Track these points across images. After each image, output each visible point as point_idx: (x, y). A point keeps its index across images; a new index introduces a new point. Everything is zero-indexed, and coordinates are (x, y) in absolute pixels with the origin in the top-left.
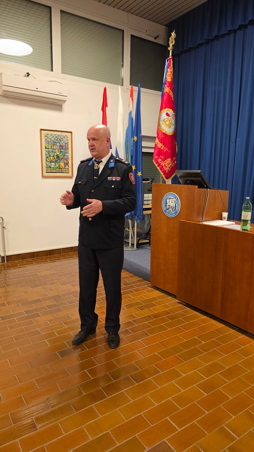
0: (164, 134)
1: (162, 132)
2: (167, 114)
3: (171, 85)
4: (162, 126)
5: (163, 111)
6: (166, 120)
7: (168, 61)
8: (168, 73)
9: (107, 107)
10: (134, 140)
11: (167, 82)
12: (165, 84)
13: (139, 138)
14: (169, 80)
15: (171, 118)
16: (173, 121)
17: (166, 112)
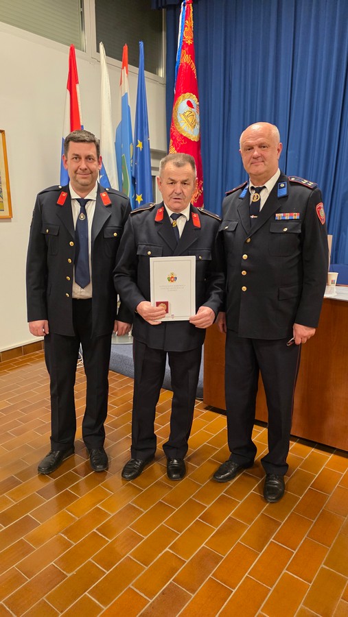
0: (186, 139)
1: (182, 135)
2: (189, 104)
3: (192, 50)
4: (181, 125)
5: (181, 97)
6: (188, 113)
7: (184, 5)
8: (186, 28)
9: (78, 83)
10: (137, 149)
11: (184, 45)
12: (183, 48)
13: (146, 144)
14: (189, 42)
15: (195, 110)
16: (198, 116)
17: (186, 100)
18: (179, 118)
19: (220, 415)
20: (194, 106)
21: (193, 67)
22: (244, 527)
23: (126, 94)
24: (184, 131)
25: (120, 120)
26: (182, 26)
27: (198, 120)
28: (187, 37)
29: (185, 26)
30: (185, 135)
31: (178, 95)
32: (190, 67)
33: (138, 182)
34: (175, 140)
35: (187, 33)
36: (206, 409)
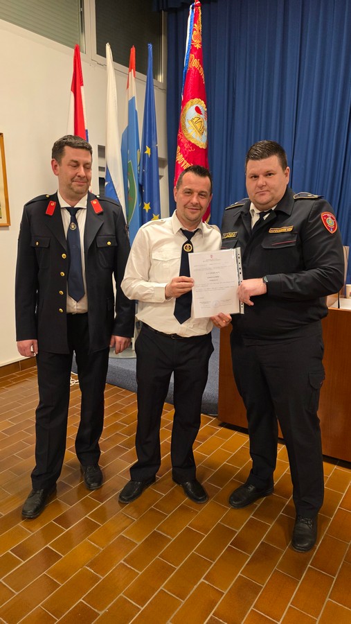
1: (190, 142)
2: (198, 110)
3: (200, 54)
5: (189, 103)
6: (196, 119)
8: (195, 32)
9: (82, 85)
10: (144, 155)
11: (193, 49)
12: (191, 52)
13: (154, 151)
14: (198, 46)
15: (203, 117)
16: (206, 122)
17: (195, 106)
18: (187, 123)
19: (236, 433)
20: (203, 112)
21: (202, 72)
22: (279, 553)
23: (133, 98)
24: (193, 138)
25: (126, 125)
26: (190, 30)
27: (206, 127)
28: (195, 41)
29: (194, 30)
30: (193, 142)
31: (186, 100)
32: (198, 71)
33: (146, 191)
34: (182, 147)
35: (196, 37)
36: (221, 425)
